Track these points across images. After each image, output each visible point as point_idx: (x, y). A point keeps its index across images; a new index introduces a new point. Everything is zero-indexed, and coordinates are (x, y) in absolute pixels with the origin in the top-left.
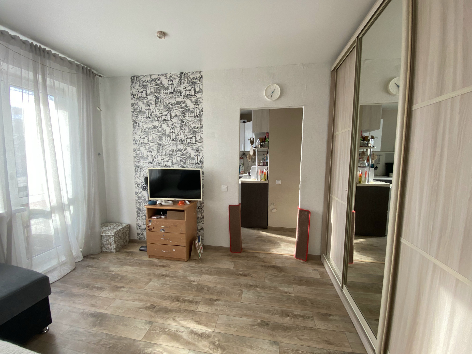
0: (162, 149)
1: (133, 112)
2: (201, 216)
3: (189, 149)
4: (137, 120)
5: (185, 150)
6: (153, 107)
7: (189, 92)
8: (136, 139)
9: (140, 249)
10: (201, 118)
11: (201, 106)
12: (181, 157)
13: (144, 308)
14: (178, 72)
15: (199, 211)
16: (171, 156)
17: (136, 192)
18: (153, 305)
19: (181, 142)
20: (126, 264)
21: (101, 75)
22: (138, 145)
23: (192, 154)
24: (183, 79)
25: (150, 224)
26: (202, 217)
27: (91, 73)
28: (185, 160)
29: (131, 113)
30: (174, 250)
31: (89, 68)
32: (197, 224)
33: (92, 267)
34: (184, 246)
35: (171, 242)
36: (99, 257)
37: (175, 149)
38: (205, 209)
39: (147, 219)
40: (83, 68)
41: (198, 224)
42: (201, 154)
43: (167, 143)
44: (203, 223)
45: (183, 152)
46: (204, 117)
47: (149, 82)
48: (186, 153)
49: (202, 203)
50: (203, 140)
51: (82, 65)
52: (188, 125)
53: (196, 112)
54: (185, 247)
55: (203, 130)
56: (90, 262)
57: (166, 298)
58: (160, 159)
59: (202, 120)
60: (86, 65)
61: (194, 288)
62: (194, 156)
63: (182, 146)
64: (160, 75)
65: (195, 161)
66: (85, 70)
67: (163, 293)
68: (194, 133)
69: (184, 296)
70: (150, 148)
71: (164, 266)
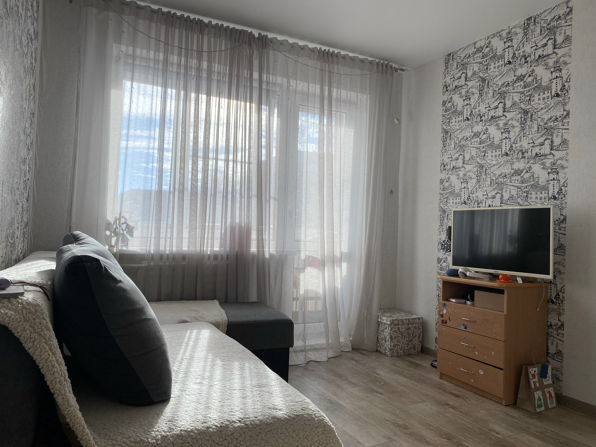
0: (486, 174)
1: (443, 116)
2: (557, 321)
3: (537, 168)
4: (450, 128)
5: (527, 172)
6: (474, 99)
7: (543, 51)
8: (445, 163)
9: (433, 364)
10: (565, 96)
11: (568, 71)
12: (518, 187)
13: (392, 422)
14: (521, 20)
15: (553, 310)
16: (500, 186)
17: (439, 258)
18: (407, 426)
19: (521, 155)
20: (401, 374)
21: (404, 68)
22: (447, 173)
23: (542, 176)
24: (531, 28)
25: (445, 312)
26: (560, 323)
27: (389, 68)
28: (527, 192)
29: (441, 117)
30: (481, 372)
31: (386, 62)
32: (547, 339)
33: (356, 361)
34: (502, 369)
35: (476, 353)
36: (371, 355)
37: (507, 172)
38: (566, 306)
39: (441, 301)
40: (378, 64)
41: (549, 341)
42: (563, 175)
43: (494, 163)
44: (562, 339)
45: (524, 175)
46: (572, 94)
47: (472, 55)
48: (530, 177)
49: (561, 291)
50: (568, 144)
51: (377, 61)
52: (537, 117)
53: (556, 87)
54: (502, 371)
55: (569, 122)
56: (357, 356)
57: (431, 428)
58: (480, 195)
59: (567, 101)
60: (382, 59)
61: (491, 439)
62: (545, 183)
63: (523, 162)
64: (490, 37)
65: (548, 194)
66: (380, 67)
67: (430, 421)
68: (549, 131)
69: (464, 439)
70: (465, 175)
71: (456, 396)
